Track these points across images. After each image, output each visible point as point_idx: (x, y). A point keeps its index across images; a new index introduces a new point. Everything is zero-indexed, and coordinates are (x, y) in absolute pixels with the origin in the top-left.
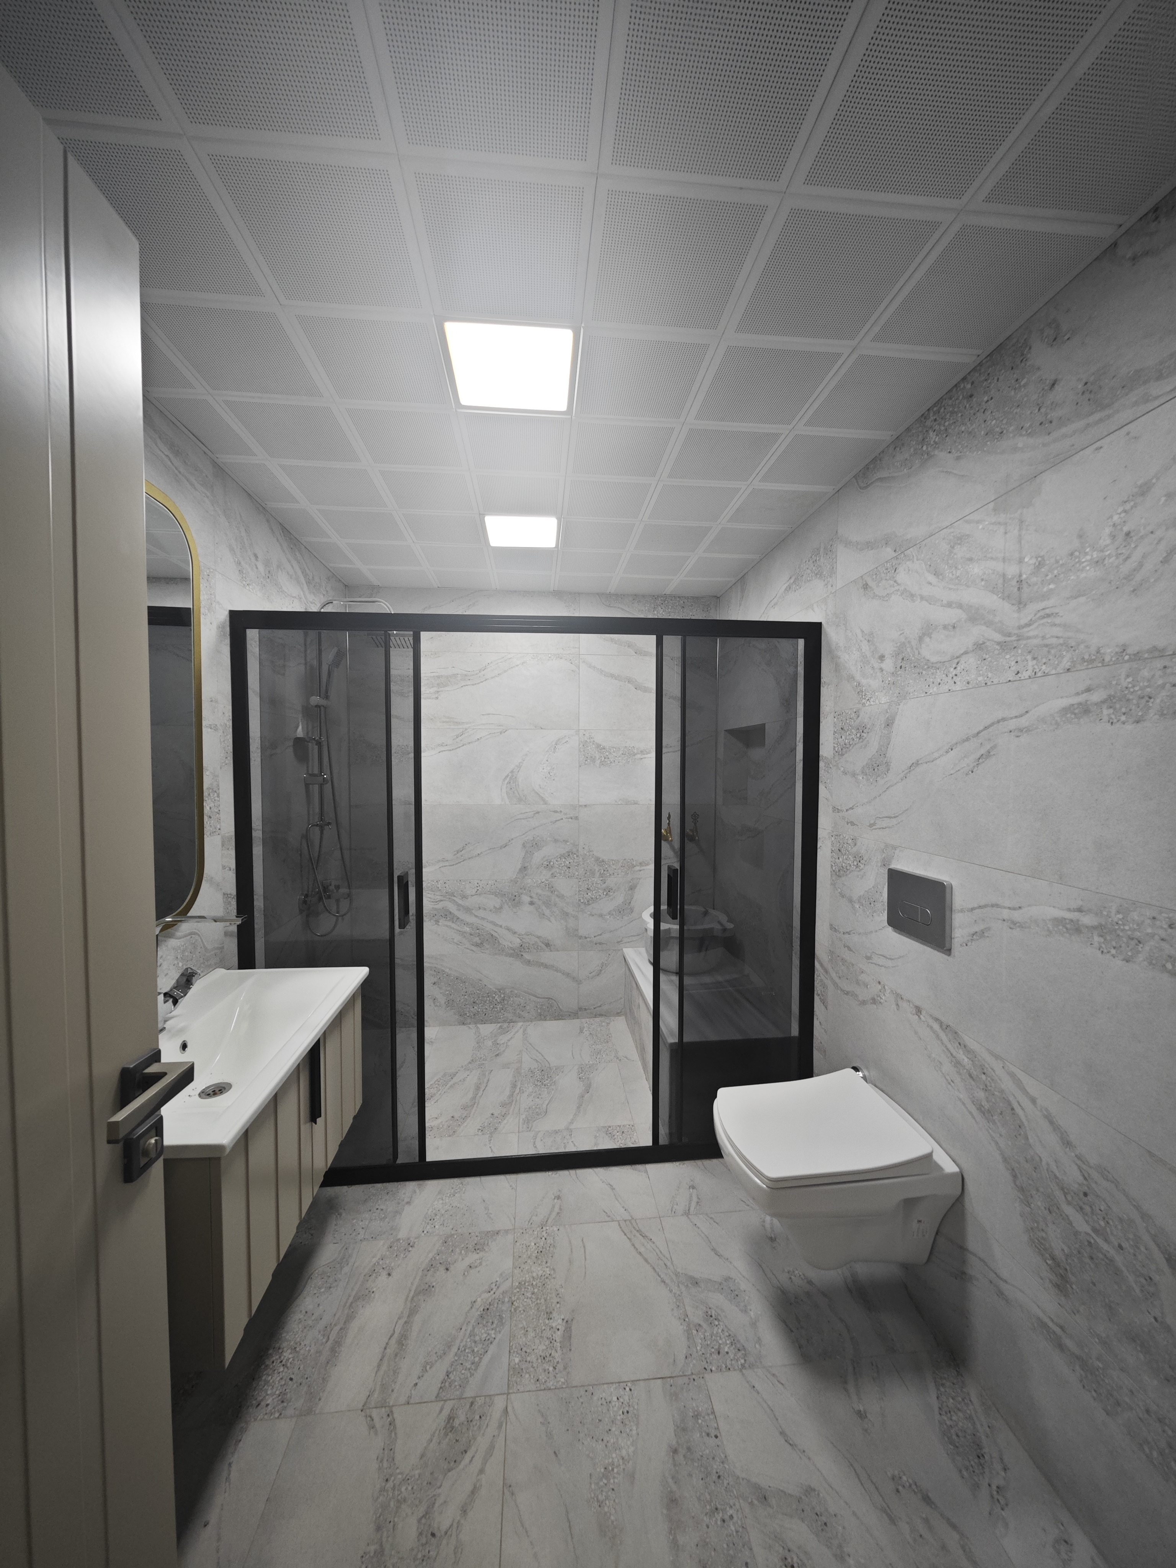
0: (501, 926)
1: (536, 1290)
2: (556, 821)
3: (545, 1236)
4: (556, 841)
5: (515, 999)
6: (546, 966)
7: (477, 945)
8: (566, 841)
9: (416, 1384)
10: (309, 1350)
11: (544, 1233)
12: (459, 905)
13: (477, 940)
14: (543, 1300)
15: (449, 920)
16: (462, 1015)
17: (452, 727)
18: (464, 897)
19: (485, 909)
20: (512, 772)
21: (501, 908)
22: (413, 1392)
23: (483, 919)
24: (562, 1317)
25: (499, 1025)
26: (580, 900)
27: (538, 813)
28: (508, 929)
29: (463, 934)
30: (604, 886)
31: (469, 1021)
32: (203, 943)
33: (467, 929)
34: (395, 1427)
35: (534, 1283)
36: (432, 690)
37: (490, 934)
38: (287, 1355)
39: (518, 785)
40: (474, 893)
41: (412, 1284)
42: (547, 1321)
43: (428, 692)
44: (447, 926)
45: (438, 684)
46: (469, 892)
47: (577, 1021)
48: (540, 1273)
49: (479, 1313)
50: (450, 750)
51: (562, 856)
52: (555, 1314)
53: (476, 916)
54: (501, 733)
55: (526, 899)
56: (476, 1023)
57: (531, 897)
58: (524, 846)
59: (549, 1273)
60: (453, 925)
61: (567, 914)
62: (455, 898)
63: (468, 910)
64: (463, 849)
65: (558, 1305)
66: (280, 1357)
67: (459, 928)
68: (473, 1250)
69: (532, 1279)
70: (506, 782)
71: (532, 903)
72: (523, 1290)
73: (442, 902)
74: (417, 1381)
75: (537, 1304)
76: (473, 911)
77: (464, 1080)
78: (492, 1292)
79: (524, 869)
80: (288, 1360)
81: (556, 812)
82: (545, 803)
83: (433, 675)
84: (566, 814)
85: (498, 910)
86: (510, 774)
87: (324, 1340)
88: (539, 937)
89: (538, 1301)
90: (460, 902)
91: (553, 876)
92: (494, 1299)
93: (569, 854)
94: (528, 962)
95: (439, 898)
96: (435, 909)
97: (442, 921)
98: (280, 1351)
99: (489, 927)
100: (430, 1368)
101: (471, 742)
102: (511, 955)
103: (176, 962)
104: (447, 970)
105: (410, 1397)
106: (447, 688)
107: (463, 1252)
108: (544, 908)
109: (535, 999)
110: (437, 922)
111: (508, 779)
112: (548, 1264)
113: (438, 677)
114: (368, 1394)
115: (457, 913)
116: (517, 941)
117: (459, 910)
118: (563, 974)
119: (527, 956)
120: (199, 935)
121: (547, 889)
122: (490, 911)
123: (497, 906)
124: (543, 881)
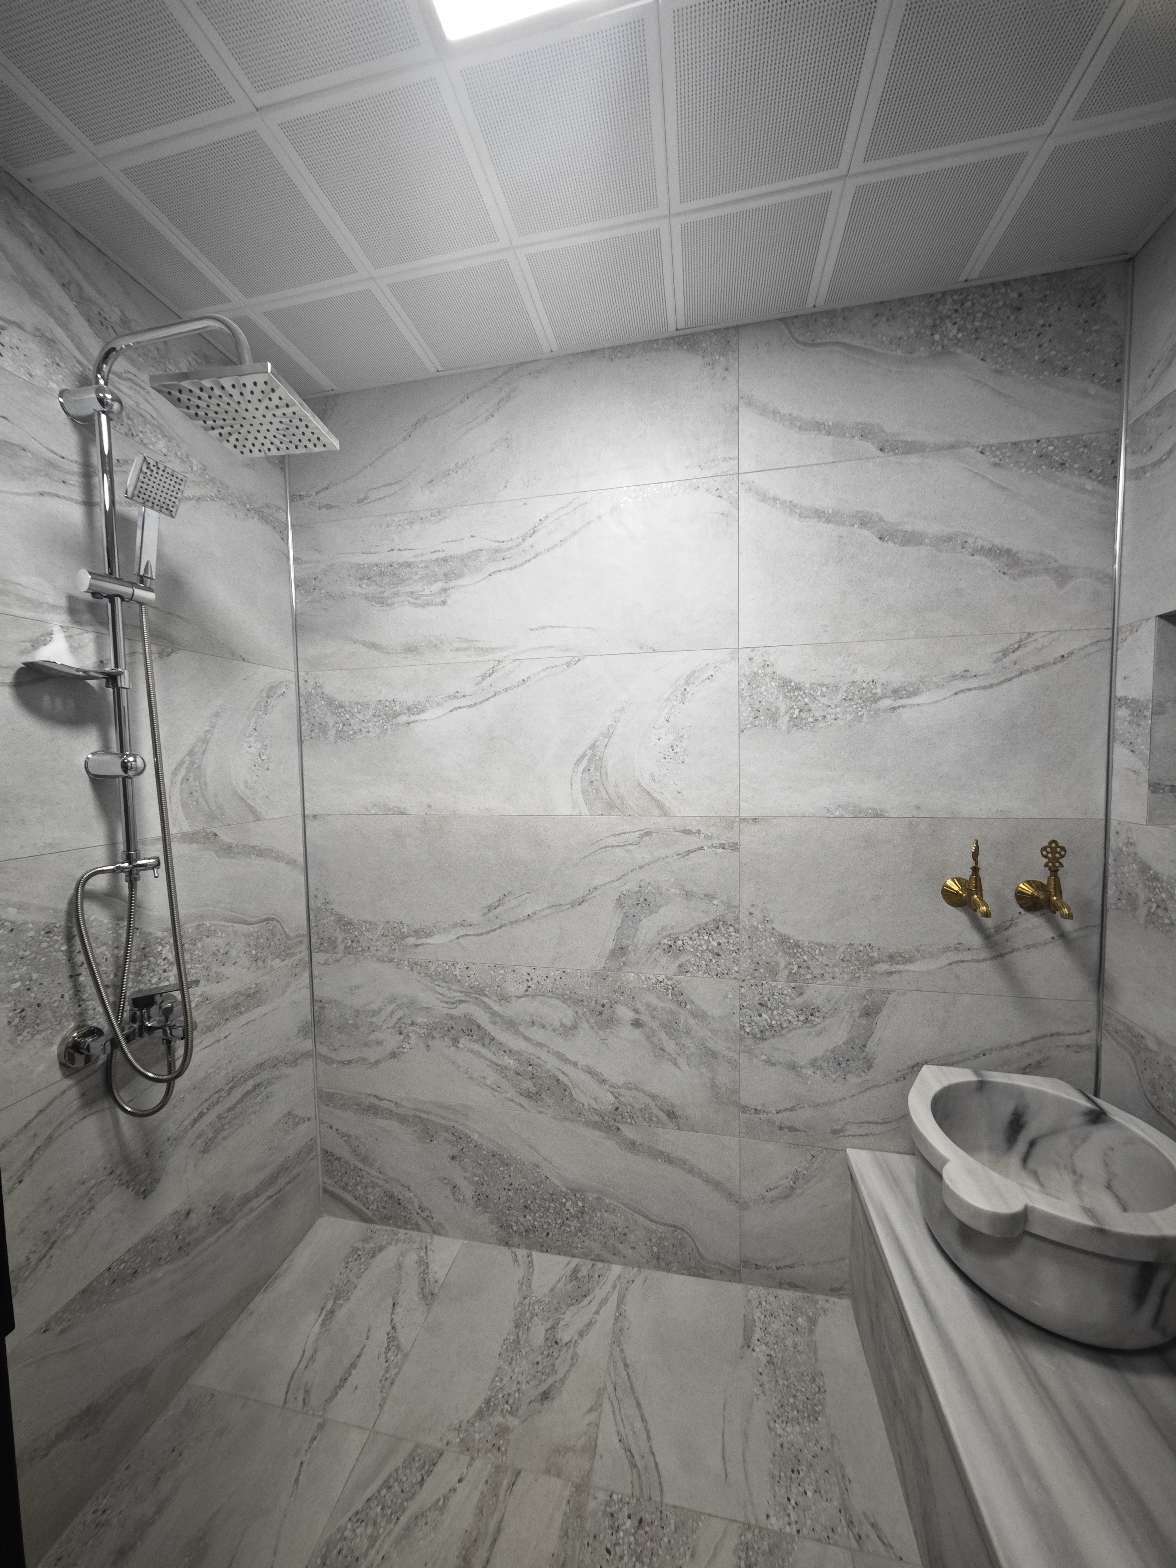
0: (575, 1064)
2: (689, 852)
4: (688, 895)
5: (606, 1214)
6: (669, 1160)
7: (529, 1095)
8: (710, 897)
12: (494, 1014)
13: (528, 1084)
15: (477, 1041)
16: (504, 1226)
17: (474, 659)
18: (504, 998)
19: (543, 1027)
20: (593, 747)
21: (575, 1027)
23: (540, 1045)
25: (575, 1261)
26: (742, 1028)
27: (649, 834)
28: (590, 1072)
29: (502, 1069)
30: (799, 1001)
31: (516, 1240)
33: (511, 1062)
36: (436, 587)
37: (555, 1076)
39: (606, 774)
40: (522, 988)
43: (427, 592)
44: (472, 1051)
45: (446, 575)
46: (512, 989)
47: (736, 1289)
50: (470, 706)
51: (701, 929)
53: (527, 1039)
54: (568, 665)
55: (625, 1013)
56: (530, 1247)
57: (636, 1011)
58: (620, 903)
60: (485, 1052)
61: (714, 1055)
62: (485, 999)
63: (511, 1024)
64: (500, 903)
67: (495, 1059)
70: (581, 768)
71: (637, 1024)
73: (462, 1005)
76: (522, 1029)
79: (620, 951)
81: (688, 832)
82: (664, 812)
83: (435, 556)
84: (709, 837)
85: (569, 1030)
86: (589, 752)
88: (654, 1097)
90: (496, 1007)
91: (682, 969)
93: (718, 924)
94: (632, 1146)
95: (459, 996)
96: (452, 1017)
97: (464, 1042)
99: (551, 1063)
101: (510, 688)
102: (596, 1126)
104: (475, 1136)
106: (461, 582)
108: (663, 1035)
109: (647, 1223)
110: (455, 1041)
111: (584, 763)
113: (445, 560)
115: (490, 1028)
116: (608, 1099)
117: (495, 1023)
118: (707, 1181)
119: (628, 1132)
121: (670, 996)
122: (554, 1030)
123: (568, 1022)
124: (661, 979)
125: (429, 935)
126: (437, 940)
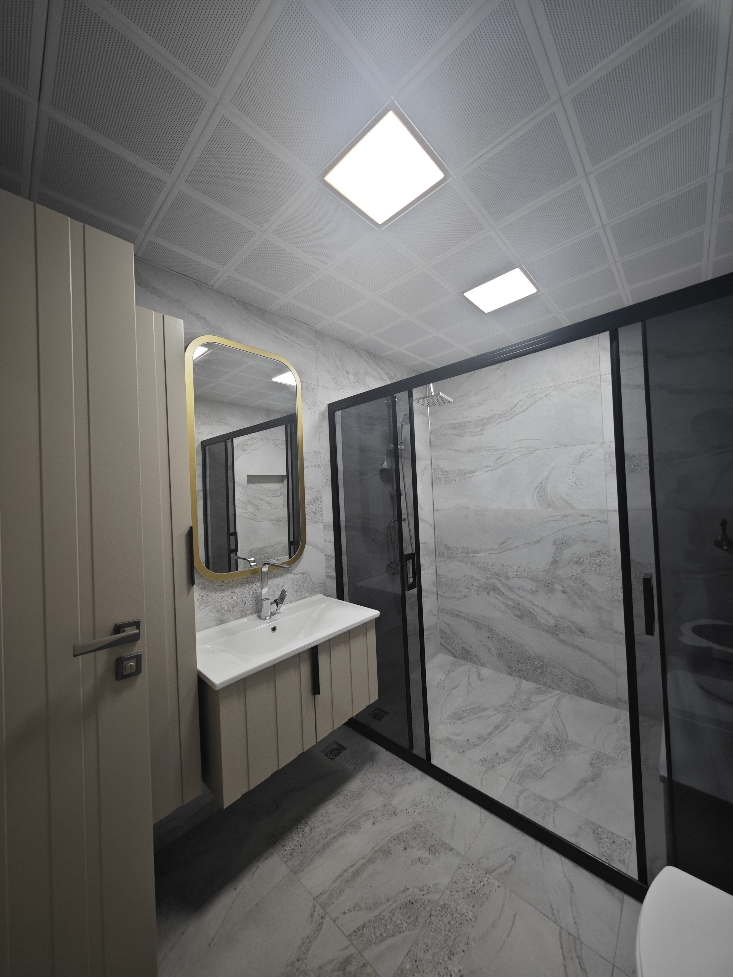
0: (537, 606)
1: (453, 922)
2: (584, 523)
3: (485, 882)
4: (585, 541)
5: (553, 669)
6: (581, 650)
7: (518, 616)
8: (595, 542)
9: (345, 913)
10: (316, 837)
11: (485, 879)
12: (503, 584)
13: (518, 612)
14: (453, 937)
15: (497, 594)
16: (510, 667)
17: (494, 453)
18: (507, 578)
19: (524, 590)
20: (541, 483)
21: (537, 591)
22: (341, 916)
23: (522, 597)
24: (460, 968)
25: (539, 686)
26: (613, 597)
27: (566, 516)
28: (544, 609)
29: (507, 605)
31: (515, 674)
32: (311, 579)
33: (511, 603)
34: (321, 929)
35: (455, 915)
36: (479, 429)
37: (529, 610)
38: (307, 829)
39: (547, 493)
40: (514, 575)
41: (381, 841)
42: (446, 959)
43: (476, 431)
44: (495, 597)
45: (482, 425)
46: (510, 575)
47: (615, 710)
48: (464, 911)
49: (405, 901)
50: (492, 470)
51: (592, 555)
52: (455, 958)
53: (517, 594)
54: (530, 453)
55: (558, 587)
56: (520, 677)
57: (563, 586)
58: (554, 543)
59: (470, 917)
60: (500, 598)
61: (600, 608)
62: (500, 578)
63: (511, 588)
64: (505, 542)
65: (462, 954)
66: (304, 828)
67: (504, 601)
68: (428, 849)
69: (454, 910)
70: (536, 491)
71: (564, 592)
72: (444, 912)
73: (491, 580)
74: (347, 911)
75: (448, 935)
76: (515, 590)
77: (490, 716)
78: (422, 893)
79: (555, 562)
80: (306, 833)
81: (584, 516)
82: (573, 508)
83: (478, 418)
84: (594, 518)
85: (534, 592)
86: (540, 485)
87: (324, 837)
88: (573, 623)
89: (450, 934)
90: (504, 581)
91: (584, 571)
92: (421, 900)
93: (599, 553)
94: (563, 642)
95: (489, 576)
96: (487, 584)
97: (492, 593)
98: (306, 825)
99: (528, 605)
100: (358, 910)
101: (508, 463)
102: (547, 632)
103: (293, 586)
104: (497, 630)
105: (338, 918)
106: (488, 426)
107: (421, 844)
108: (576, 598)
109: (572, 675)
110: (489, 593)
111: (538, 490)
112: (474, 910)
113: (482, 419)
114: (322, 891)
115: (502, 589)
116: (552, 622)
117: (504, 587)
118: (599, 661)
119: (562, 636)
120: (308, 575)
121: (578, 582)
122: (528, 592)
123: (534, 589)
124: (574, 574)
125: (478, 553)
126: (481, 555)
